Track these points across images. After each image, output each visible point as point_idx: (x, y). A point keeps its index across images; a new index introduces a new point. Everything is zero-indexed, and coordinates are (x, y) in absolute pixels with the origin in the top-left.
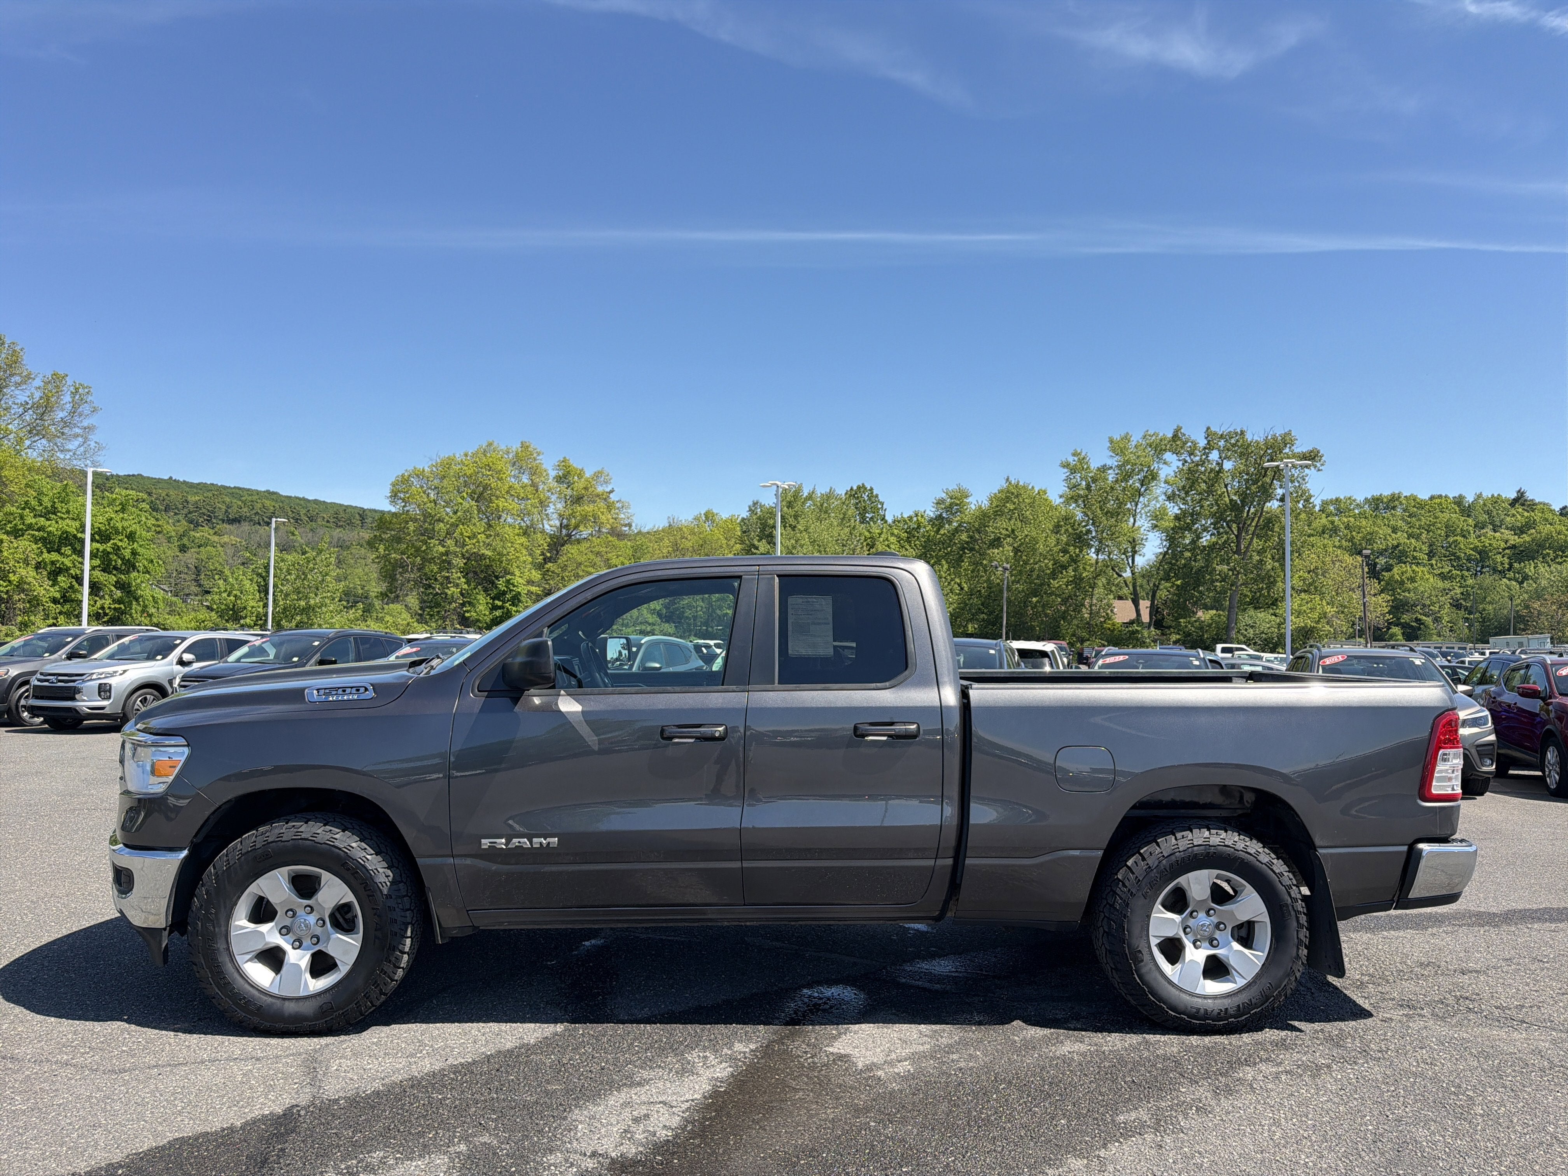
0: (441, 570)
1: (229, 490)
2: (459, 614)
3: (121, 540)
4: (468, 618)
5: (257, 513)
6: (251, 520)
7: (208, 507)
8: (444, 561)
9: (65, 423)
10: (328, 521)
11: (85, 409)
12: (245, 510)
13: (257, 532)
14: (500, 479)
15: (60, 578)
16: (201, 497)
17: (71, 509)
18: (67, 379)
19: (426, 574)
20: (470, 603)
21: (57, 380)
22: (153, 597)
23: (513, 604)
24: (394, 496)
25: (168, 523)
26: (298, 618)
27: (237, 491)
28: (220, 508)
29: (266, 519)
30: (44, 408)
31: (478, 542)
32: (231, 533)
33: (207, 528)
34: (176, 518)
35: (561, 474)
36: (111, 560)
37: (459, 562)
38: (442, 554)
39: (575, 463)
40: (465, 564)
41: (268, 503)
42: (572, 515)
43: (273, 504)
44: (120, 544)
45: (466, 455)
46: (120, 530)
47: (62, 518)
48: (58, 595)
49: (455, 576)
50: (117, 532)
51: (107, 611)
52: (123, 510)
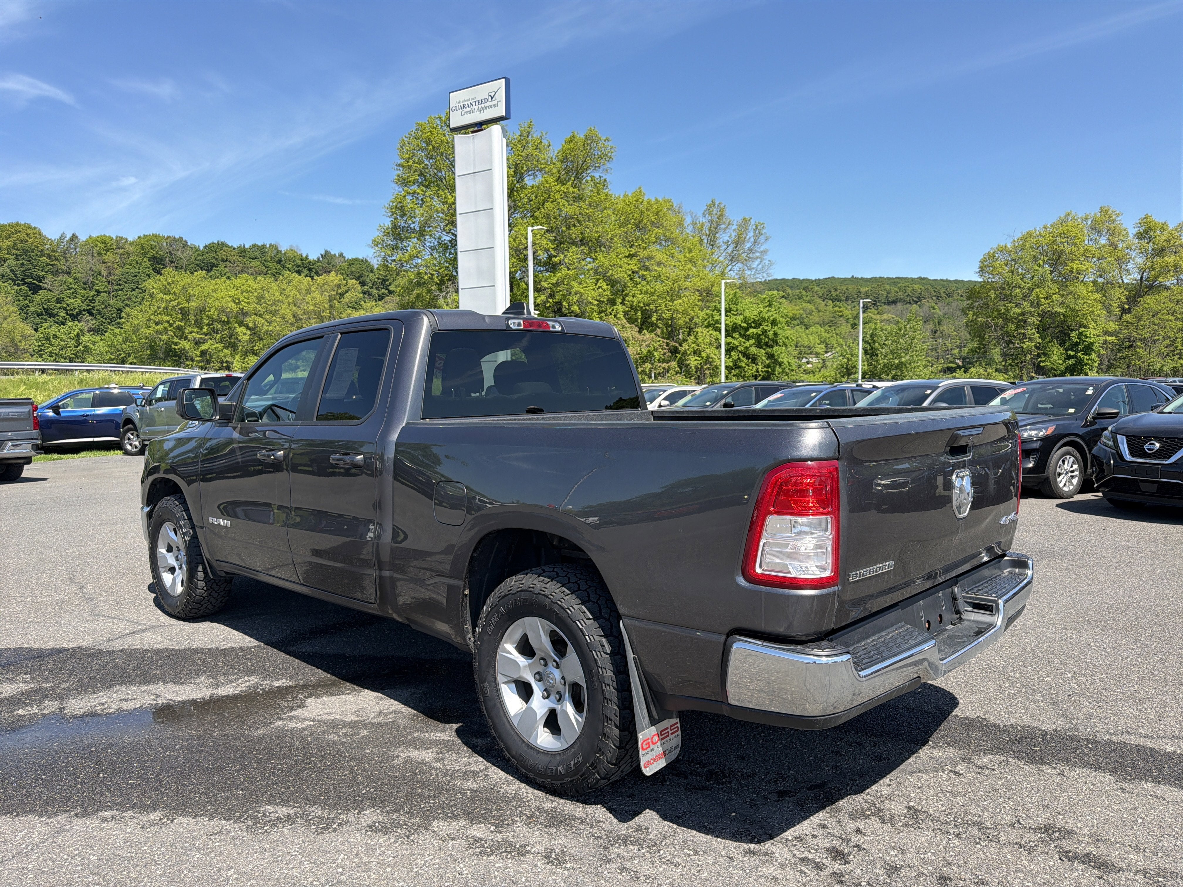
0: (1017, 328)
1: (892, 281)
2: (1034, 364)
3: (767, 326)
4: (1043, 367)
5: (908, 295)
6: (904, 301)
7: (874, 295)
8: (1020, 321)
9: (751, 250)
10: (962, 296)
11: (762, 239)
12: (899, 294)
13: (907, 309)
14: (1075, 244)
15: (733, 353)
16: (870, 288)
17: (739, 308)
18: (751, 221)
19: (1007, 332)
20: (1045, 354)
21: (745, 222)
22: (788, 362)
23: (1085, 354)
24: (982, 270)
25: (847, 308)
26: (894, 372)
27: (898, 280)
28: (882, 295)
29: (915, 299)
30: (738, 242)
31: (1053, 301)
32: (889, 312)
33: (873, 310)
34: (853, 304)
35: (1142, 230)
36: (761, 339)
37: (1034, 320)
38: (1019, 315)
39: (1158, 219)
40: (1040, 321)
41: (916, 287)
42: (1152, 268)
43: (921, 287)
44: (766, 328)
45: (1045, 228)
46: (767, 318)
47: (733, 314)
48: (731, 364)
49: (1030, 332)
50: (764, 320)
51: (760, 373)
52: (770, 305)
